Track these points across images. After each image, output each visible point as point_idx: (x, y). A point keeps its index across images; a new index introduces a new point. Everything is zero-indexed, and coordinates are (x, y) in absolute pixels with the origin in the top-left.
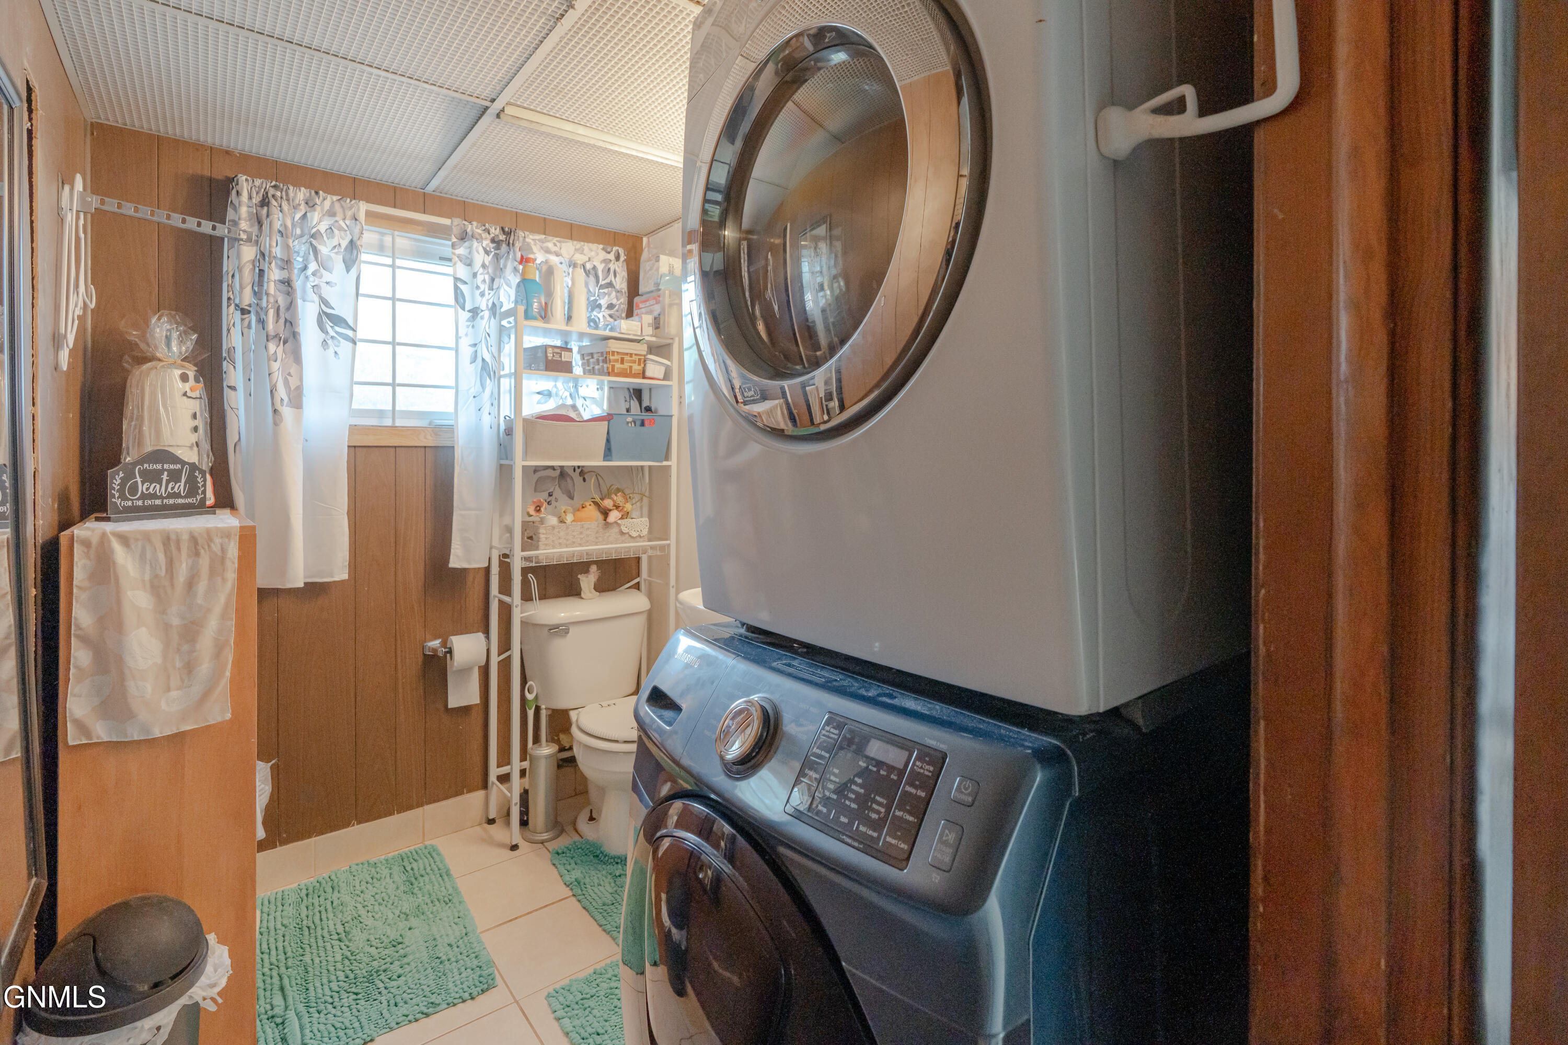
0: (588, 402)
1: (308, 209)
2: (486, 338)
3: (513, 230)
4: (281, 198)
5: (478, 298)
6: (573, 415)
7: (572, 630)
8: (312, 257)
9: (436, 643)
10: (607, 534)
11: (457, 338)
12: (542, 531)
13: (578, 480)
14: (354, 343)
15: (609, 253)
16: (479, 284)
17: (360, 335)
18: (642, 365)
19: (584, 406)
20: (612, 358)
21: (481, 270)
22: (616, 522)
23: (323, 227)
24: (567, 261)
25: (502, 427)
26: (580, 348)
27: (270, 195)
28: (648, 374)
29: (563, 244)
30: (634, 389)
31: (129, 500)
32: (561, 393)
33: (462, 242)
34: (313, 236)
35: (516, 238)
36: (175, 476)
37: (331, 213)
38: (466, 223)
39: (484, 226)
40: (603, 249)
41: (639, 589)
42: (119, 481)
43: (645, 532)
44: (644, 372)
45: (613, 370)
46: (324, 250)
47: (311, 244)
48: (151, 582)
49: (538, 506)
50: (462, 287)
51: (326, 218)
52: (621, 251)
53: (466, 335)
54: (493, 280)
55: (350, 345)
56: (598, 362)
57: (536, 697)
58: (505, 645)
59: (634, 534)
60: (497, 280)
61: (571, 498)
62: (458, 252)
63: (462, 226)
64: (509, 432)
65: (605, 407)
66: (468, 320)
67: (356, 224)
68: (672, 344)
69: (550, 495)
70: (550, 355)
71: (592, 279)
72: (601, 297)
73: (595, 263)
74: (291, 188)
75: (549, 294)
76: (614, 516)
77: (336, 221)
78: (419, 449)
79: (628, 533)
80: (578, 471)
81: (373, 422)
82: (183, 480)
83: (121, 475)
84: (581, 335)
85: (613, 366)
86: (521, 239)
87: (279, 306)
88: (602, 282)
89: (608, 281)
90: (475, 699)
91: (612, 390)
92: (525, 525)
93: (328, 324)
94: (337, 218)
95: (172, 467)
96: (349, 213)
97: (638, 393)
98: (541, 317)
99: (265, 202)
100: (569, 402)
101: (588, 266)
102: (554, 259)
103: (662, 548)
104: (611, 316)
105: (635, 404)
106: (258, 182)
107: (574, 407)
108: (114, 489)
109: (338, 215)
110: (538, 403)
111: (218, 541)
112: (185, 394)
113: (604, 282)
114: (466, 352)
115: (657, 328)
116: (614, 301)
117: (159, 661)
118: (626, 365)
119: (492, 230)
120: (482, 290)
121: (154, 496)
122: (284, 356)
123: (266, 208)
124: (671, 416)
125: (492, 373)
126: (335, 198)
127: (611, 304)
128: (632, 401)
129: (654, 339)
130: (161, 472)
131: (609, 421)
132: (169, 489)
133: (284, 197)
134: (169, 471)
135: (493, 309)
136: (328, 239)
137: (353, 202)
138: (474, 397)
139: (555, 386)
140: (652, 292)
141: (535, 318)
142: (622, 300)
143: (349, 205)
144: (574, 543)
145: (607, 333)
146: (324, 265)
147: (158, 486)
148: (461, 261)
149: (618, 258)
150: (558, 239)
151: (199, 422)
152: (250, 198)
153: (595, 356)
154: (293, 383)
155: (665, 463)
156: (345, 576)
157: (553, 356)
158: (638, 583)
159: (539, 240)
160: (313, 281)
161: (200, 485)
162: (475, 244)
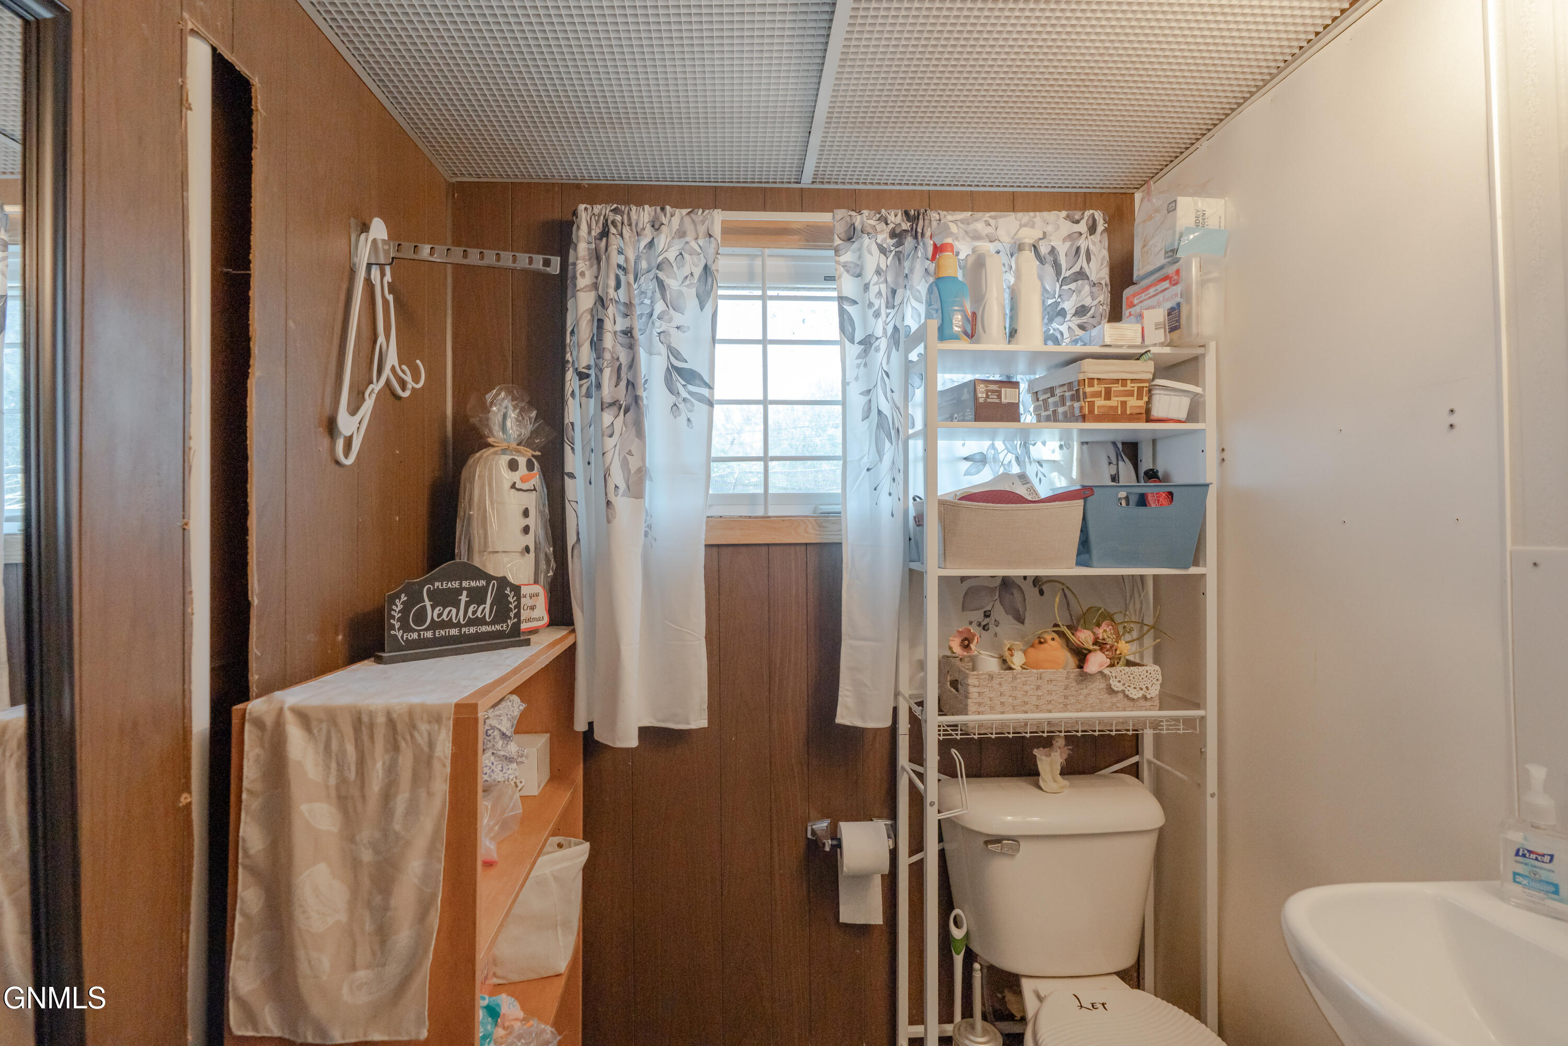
0: (1045, 470)
1: (655, 233)
2: (882, 378)
3: (922, 211)
4: (623, 223)
5: (872, 320)
6: (1021, 490)
7: (1024, 845)
8: (658, 295)
9: (822, 825)
10: (1085, 691)
11: (845, 384)
12: (972, 681)
13: (1031, 592)
14: (711, 404)
15: (1077, 222)
16: (873, 300)
17: (718, 395)
18: (1146, 399)
19: (1040, 475)
20: (1088, 390)
21: (875, 278)
22: (1101, 673)
23: (671, 255)
24: (1008, 247)
25: (912, 513)
26: (1031, 383)
27: (609, 222)
28: (1156, 413)
29: (1001, 221)
30: (1123, 443)
31: (414, 631)
32: (1001, 456)
33: (848, 244)
34: (659, 267)
35: (927, 222)
36: (477, 597)
37: (681, 234)
38: (853, 213)
39: (879, 213)
40: (1067, 217)
41: (1137, 777)
42: (400, 607)
43: (1154, 691)
44: (1148, 411)
45: (1091, 411)
46: (673, 284)
47: (657, 278)
48: (338, 788)
49: (966, 639)
50: (850, 309)
51: (676, 241)
52: (1099, 215)
53: (857, 378)
54: (894, 292)
55: (705, 407)
56: (1063, 399)
57: (967, 934)
58: (917, 845)
59: (1135, 694)
60: (900, 292)
61: (1021, 621)
62: (843, 259)
63: (848, 219)
64: (919, 520)
65: (1074, 474)
66: (858, 357)
67: (710, 242)
68: (1203, 355)
69: (987, 615)
70: (981, 396)
71: (1049, 269)
72: (1064, 297)
73: (1052, 244)
74: (634, 208)
75: (979, 298)
76: (1097, 661)
77: (687, 243)
78: (798, 548)
79: (1123, 691)
80: (1030, 582)
81: (744, 511)
82: (489, 601)
83: (404, 598)
84: (1035, 357)
85: (1091, 404)
86: (934, 224)
87: (621, 364)
88: (1065, 273)
89: (1076, 269)
90: (877, 918)
91: (1085, 446)
92: (945, 663)
93: (679, 383)
94: (687, 239)
95: (473, 584)
96: (702, 229)
97: (1131, 450)
98: (966, 333)
99: (605, 234)
100: (1016, 470)
101: (1044, 249)
102: (988, 247)
103: (1189, 722)
104: (1082, 327)
105: (1126, 469)
106: (597, 208)
107: (1023, 477)
108: (393, 617)
109: (688, 233)
110: (965, 475)
111: (424, 727)
112: (513, 486)
113: (1068, 273)
114: (857, 402)
115: (1172, 329)
116: (1088, 302)
117: (343, 917)
118: (1114, 401)
119: (891, 218)
120: (876, 307)
121: (449, 624)
122: (624, 429)
123: (604, 240)
124: (1207, 485)
125: (893, 432)
126: (685, 211)
127: (1083, 306)
128: (1121, 463)
129: (1167, 350)
130: (459, 591)
131: (1085, 499)
132: (470, 614)
133: (626, 222)
134: (468, 589)
135: (896, 336)
136: (678, 269)
137: (707, 211)
138: (868, 470)
139: (993, 446)
140: (1161, 268)
141: (955, 337)
142: (1101, 298)
143: (701, 218)
144: (1026, 703)
145: (1079, 349)
146: (674, 306)
147: (454, 611)
148: (848, 271)
149: (1092, 229)
150: (993, 214)
151: (531, 521)
152: (589, 233)
153: (1058, 392)
154: (634, 464)
155: (1193, 570)
156: (703, 723)
157: (987, 396)
158: (1137, 764)
159: (962, 221)
160: (660, 326)
161: (512, 606)
162: (866, 240)
